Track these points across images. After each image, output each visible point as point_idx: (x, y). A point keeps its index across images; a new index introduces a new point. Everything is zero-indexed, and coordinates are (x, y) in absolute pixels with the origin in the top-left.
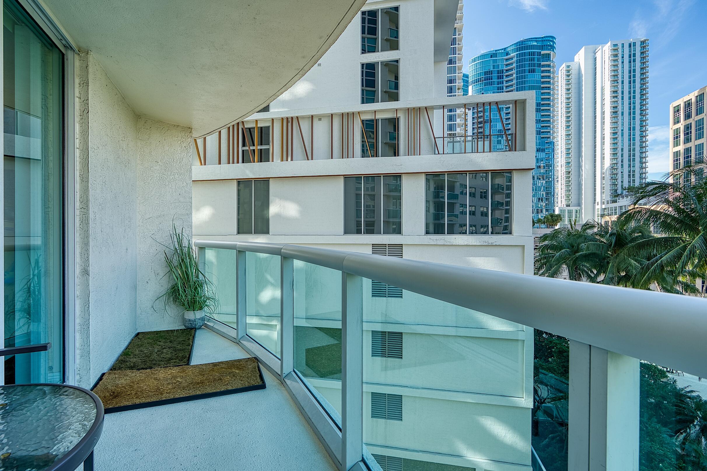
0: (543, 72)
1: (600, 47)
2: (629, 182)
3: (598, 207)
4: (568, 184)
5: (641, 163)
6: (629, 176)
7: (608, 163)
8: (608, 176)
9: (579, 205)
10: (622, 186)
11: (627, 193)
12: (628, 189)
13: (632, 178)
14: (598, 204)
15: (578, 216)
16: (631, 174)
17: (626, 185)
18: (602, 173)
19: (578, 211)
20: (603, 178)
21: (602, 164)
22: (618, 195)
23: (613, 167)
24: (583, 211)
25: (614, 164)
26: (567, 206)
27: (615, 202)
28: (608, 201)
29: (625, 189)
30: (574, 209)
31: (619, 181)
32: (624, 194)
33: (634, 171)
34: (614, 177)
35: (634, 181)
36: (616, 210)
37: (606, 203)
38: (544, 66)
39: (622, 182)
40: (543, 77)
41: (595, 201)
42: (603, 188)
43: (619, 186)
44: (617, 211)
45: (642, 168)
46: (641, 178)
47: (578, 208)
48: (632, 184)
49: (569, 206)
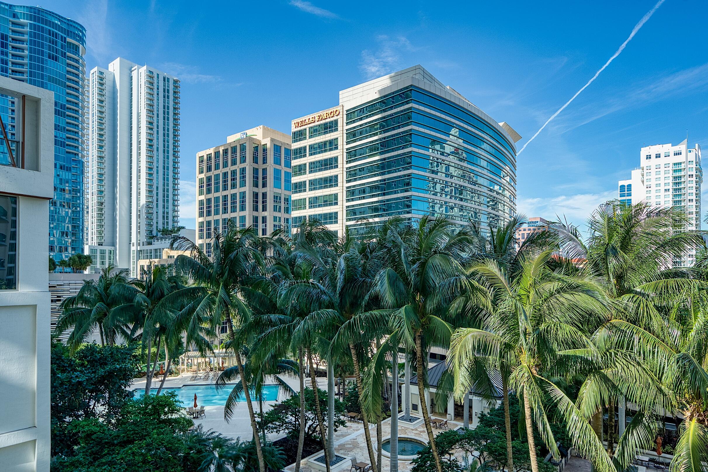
0: (69, 65)
1: (136, 67)
2: (164, 224)
3: (133, 248)
4: (100, 217)
5: (174, 205)
6: (164, 217)
7: (143, 200)
8: (144, 216)
9: (113, 244)
10: (157, 227)
11: (161, 236)
12: (163, 231)
13: (166, 220)
14: (133, 245)
15: (112, 257)
16: (165, 216)
17: (161, 227)
18: (138, 211)
19: (112, 252)
20: (139, 216)
21: (138, 200)
22: (153, 237)
23: (149, 206)
24: (118, 252)
25: (150, 202)
26: (99, 245)
27: (150, 244)
28: (143, 243)
29: (160, 231)
30: (107, 248)
31: (155, 221)
32: (159, 236)
33: (168, 213)
34: (149, 218)
35: (167, 223)
36: (151, 253)
37: (141, 244)
38: (70, 58)
39: (157, 223)
40: (68, 72)
41: (130, 241)
42: (139, 227)
43: (154, 227)
44: (153, 254)
45: (174, 211)
46: (174, 221)
47: (112, 248)
48: (166, 226)
49: (102, 245)
